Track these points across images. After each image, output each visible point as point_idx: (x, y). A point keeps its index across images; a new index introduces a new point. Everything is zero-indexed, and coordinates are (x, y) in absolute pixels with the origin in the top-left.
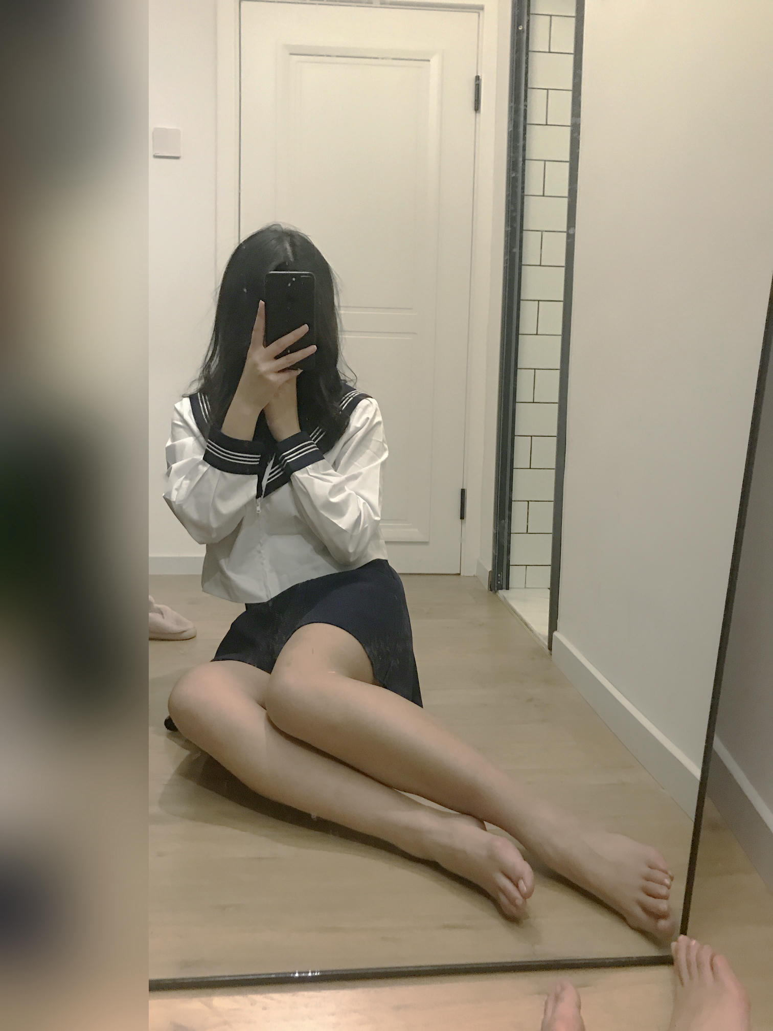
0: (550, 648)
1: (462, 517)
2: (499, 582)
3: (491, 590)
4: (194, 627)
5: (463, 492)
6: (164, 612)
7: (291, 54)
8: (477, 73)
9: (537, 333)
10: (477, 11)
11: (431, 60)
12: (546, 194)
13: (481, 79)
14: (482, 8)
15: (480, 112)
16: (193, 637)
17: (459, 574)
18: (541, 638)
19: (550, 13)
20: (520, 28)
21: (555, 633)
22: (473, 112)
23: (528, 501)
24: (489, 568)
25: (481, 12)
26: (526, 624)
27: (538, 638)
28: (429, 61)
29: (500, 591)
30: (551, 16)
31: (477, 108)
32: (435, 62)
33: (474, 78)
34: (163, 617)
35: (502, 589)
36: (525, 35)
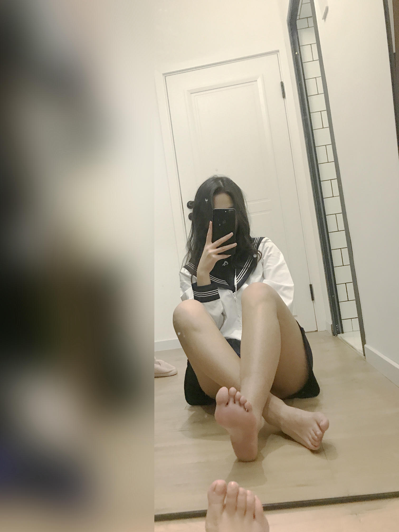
0: (364, 355)
1: (313, 299)
2: (337, 330)
3: (334, 335)
4: (176, 369)
5: (311, 286)
6: (161, 363)
7: (191, 93)
8: (281, 80)
9: (333, 196)
10: (277, 53)
11: (258, 80)
12: (324, 127)
13: (284, 83)
14: (278, 51)
15: (286, 98)
16: (176, 374)
17: (317, 331)
18: (360, 352)
19: (310, 44)
20: (296, 53)
21: (365, 346)
22: (283, 98)
23: (346, 283)
24: (331, 322)
25: (278, 53)
26: (352, 347)
27: (359, 352)
28: (257, 81)
29: (339, 335)
30: (311, 44)
31: (284, 96)
32: (259, 81)
33: (280, 83)
34: (161, 366)
35: (339, 333)
36: (299, 56)
